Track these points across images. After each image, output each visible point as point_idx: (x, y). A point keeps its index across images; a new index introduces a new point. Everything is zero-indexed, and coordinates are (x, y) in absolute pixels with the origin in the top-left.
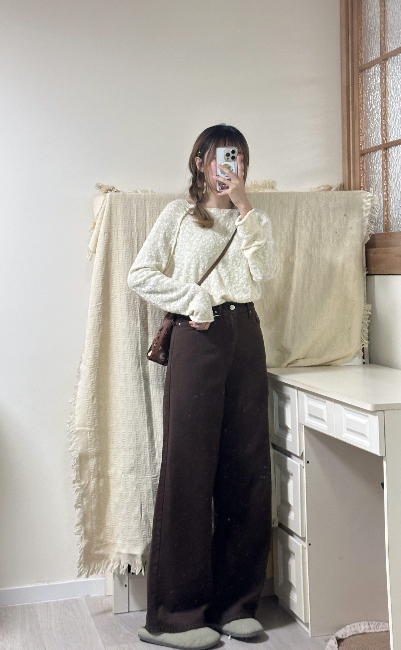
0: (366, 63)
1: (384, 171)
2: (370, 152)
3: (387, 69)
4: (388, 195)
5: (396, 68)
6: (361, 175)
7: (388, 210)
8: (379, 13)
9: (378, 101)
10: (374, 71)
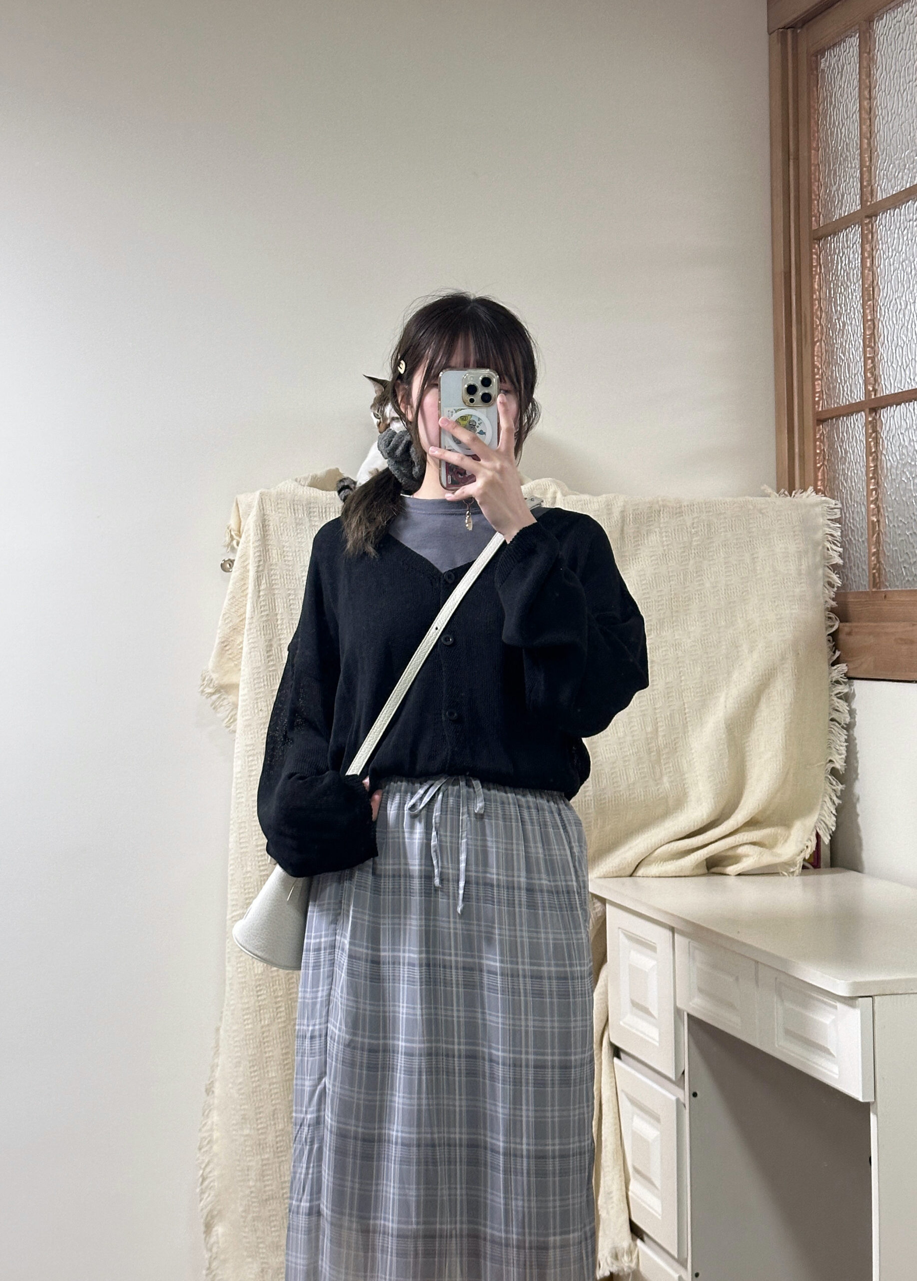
0: (829, 221)
1: (871, 458)
2: (838, 417)
3: (875, 236)
4: (879, 511)
5: (896, 236)
6: (818, 465)
7: (879, 543)
8: (858, 115)
9: (855, 306)
10: (847, 241)
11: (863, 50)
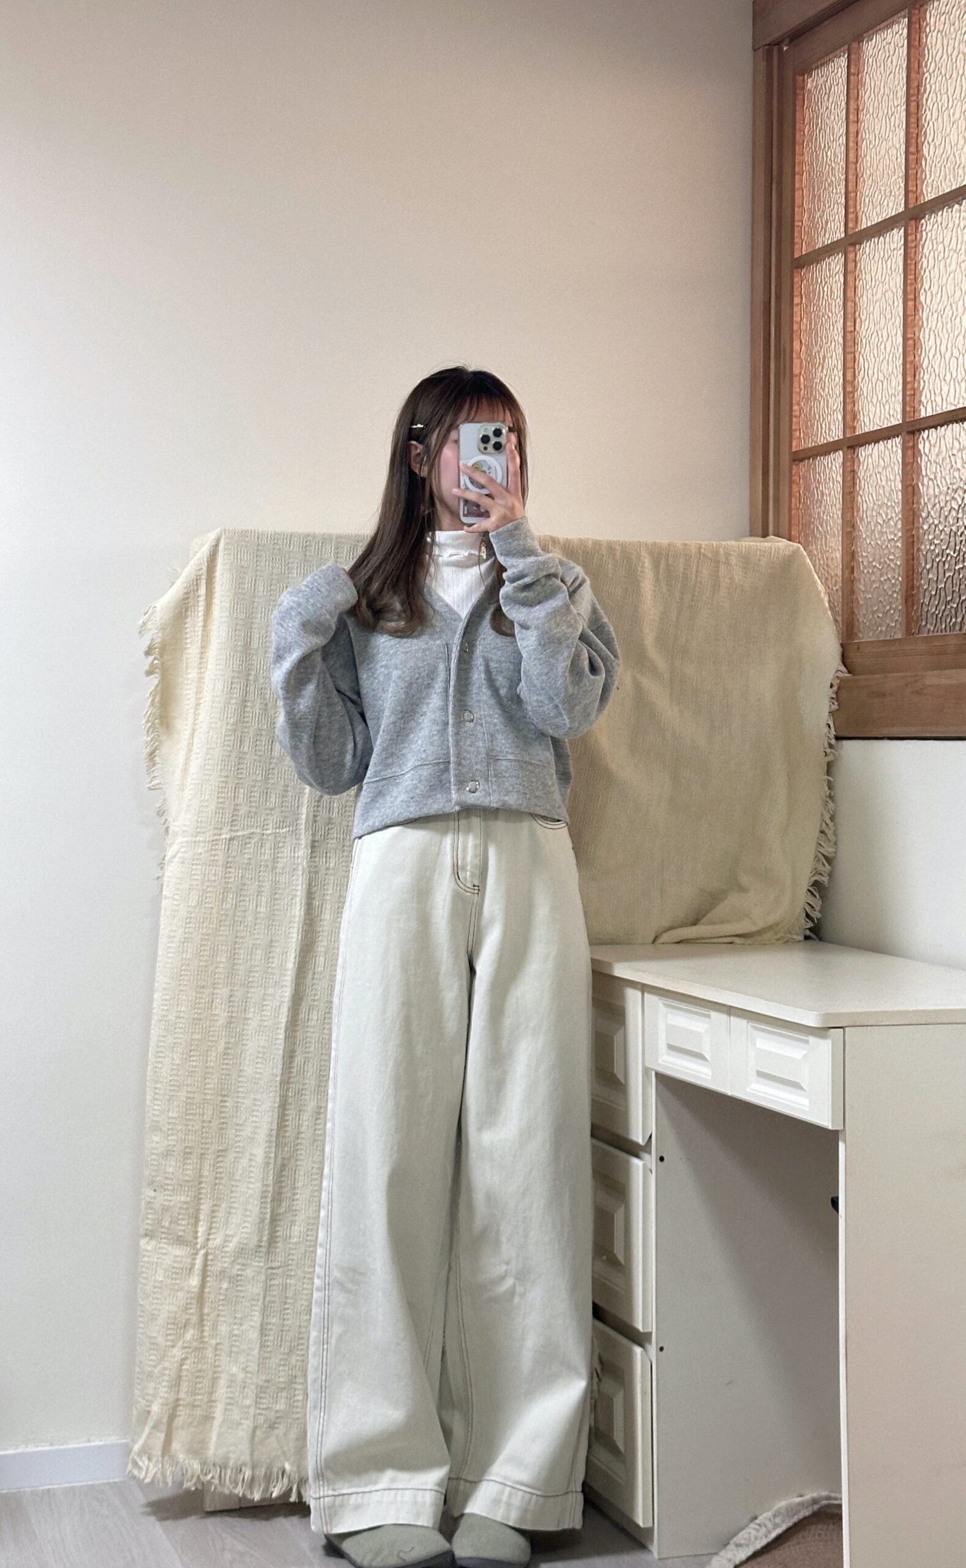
0: (810, 249)
1: (847, 500)
2: (815, 456)
3: (859, 265)
4: (854, 556)
5: (880, 265)
6: (794, 509)
7: (853, 590)
8: (844, 137)
9: (836, 338)
10: (829, 270)
11: (852, 71)
